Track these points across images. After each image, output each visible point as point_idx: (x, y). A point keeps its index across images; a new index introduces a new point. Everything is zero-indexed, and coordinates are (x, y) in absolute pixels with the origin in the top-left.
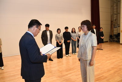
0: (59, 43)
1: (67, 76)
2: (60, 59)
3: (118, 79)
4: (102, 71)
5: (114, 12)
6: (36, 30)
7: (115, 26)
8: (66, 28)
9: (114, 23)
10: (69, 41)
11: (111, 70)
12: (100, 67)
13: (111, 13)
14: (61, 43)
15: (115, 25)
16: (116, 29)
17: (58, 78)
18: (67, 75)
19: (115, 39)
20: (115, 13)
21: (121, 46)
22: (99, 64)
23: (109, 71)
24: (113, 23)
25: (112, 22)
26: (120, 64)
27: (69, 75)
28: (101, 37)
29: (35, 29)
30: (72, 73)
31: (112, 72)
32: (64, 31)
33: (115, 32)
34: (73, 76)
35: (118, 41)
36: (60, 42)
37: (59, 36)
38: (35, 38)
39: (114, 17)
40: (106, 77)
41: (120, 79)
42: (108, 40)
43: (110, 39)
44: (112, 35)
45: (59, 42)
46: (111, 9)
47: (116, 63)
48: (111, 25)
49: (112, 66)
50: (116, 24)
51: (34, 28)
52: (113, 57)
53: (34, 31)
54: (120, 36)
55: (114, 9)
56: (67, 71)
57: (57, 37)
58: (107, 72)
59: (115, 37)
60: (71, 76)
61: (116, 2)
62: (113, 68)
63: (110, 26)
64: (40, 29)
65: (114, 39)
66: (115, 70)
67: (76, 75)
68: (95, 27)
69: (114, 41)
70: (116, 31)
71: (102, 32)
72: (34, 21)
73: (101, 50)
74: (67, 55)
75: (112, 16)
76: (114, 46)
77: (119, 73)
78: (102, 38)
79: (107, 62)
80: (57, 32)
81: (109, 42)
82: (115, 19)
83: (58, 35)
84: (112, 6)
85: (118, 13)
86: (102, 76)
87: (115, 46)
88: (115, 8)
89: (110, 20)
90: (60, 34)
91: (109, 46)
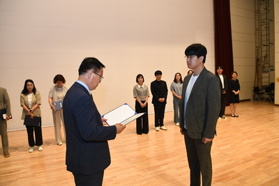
0: (142, 104)
1: (159, 170)
2: (143, 134)
3: (264, 178)
4: (233, 162)
5: (262, 41)
6: (94, 77)
7: (266, 69)
8: (158, 73)
9: (263, 63)
10: (162, 100)
11: (251, 160)
12: (228, 153)
13: (256, 43)
14: (145, 103)
15: (264, 67)
16: (267, 75)
17: (140, 173)
18: (159, 166)
19: (266, 96)
20: (264, 43)
21: (276, 109)
22: (228, 146)
23: (247, 162)
24: (259, 62)
25: (258, 60)
26: (271, 148)
27: (163, 168)
28: (234, 91)
29: (92, 77)
30: (171, 162)
31: (253, 163)
32: (154, 79)
33: (265, 82)
34: (170, 168)
35: (271, 100)
36: (143, 102)
37: (141, 90)
38: (91, 92)
39: (262, 52)
40: (239, 175)
41: (268, 180)
42: (250, 96)
43: (254, 96)
44: (258, 88)
45: (140, 102)
46: (256, 35)
47: (262, 144)
48: (257, 66)
49: (255, 151)
50: (267, 65)
51: (90, 74)
52: (258, 131)
53: (90, 80)
54: (274, 89)
55: (262, 36)
56: (160, 160)
57: (137, 90)
58: (243, 163)
59: (264, 91)
60: (166, 170)
61: (265, 21)
62: (255, 155)
63: (253, 69)
64: (101, 76)
65: (263, 95)
66: (259, 159)
67: (178, 169)
68: (221, 70)
69: (262, 99)
70: (267, 80)
71: (237, 81)
72: (90, 60)
73: (235, 116)
74: (158, 128)
75: (258, 50)
76: (261, 109)
77: (267, 167)
78: (236, 93)
79: (245, 142)
80: (137, 81)
81: (252, 102)
82: (264, 54)
83: (139, 87)
84: (258, 30)
85: (271, 44)
86: (232, 172)
87: (264, 110)
88: (264, 33)
89: (254, 56)
90: (143, 86)
91: (251, 108)
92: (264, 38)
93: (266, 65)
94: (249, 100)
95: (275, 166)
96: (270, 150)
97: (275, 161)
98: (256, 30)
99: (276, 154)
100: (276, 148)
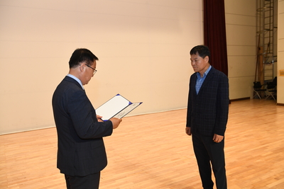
5: (264, 25)
7: (269, 60)
9: (265, 54)
13: (257, 26)
15: (267, 57)
16: (270, 67)
19: (269, 93)
20: (267, 27)
24: (261, 52)
25: (259, 49)
26: (254, 156)
29: (85, 70)
33: (268, 76)
34: (127, 182)
39: (264, 38)
42: (249, 93)
43: (254, 93)
44: (259, 83)
46: (257, 17)
47: (245, 152)
48: (258, 56)
50: (271, 55)
51: (83, 67)
52: (246, 136)
53: (83, 73)
55: (264, 18)
60: (121, 184)
63: (254, 60)
64: (94, 69)
65: (264, 91)
66: (236, 169)
67: (136, 182)
69: (264, 97)
70: (270, 73)
72: (82, 51)
75: (259, 36)
77: (242, 177)
81: (251, 101)
82: (267, 41)
84: (259, 10)
85: (273, 28)
89: (254, 43)
92: (267, 20)
93: (269, 55)
94: (248, 98)
95: (252, 176)
96: (252, 158)
97: (253, 170)
98: (257, 11)
99: (258, 163)
100: (260, 156)
